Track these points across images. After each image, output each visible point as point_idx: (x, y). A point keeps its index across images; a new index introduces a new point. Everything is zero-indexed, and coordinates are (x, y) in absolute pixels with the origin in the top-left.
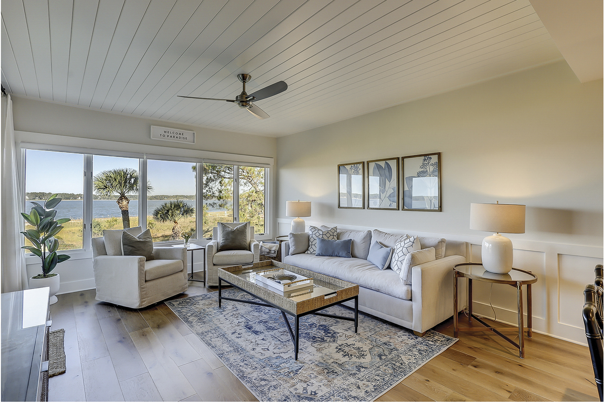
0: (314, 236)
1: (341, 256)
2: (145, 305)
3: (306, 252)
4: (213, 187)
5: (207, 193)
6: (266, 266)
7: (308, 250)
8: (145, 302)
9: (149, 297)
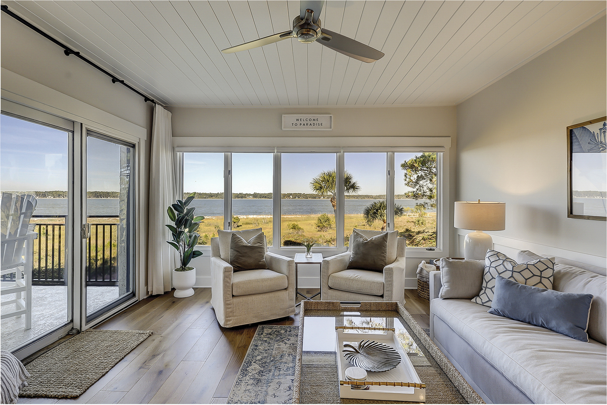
0: (492, 270)
1: (555, 329)
2: (230, 325)
3: (473, 300)
4: (424, 186)
5: (417, 192)
6: (385, 311)
7: (478, 295)
8: (231, 322)
9: (236, 316)
